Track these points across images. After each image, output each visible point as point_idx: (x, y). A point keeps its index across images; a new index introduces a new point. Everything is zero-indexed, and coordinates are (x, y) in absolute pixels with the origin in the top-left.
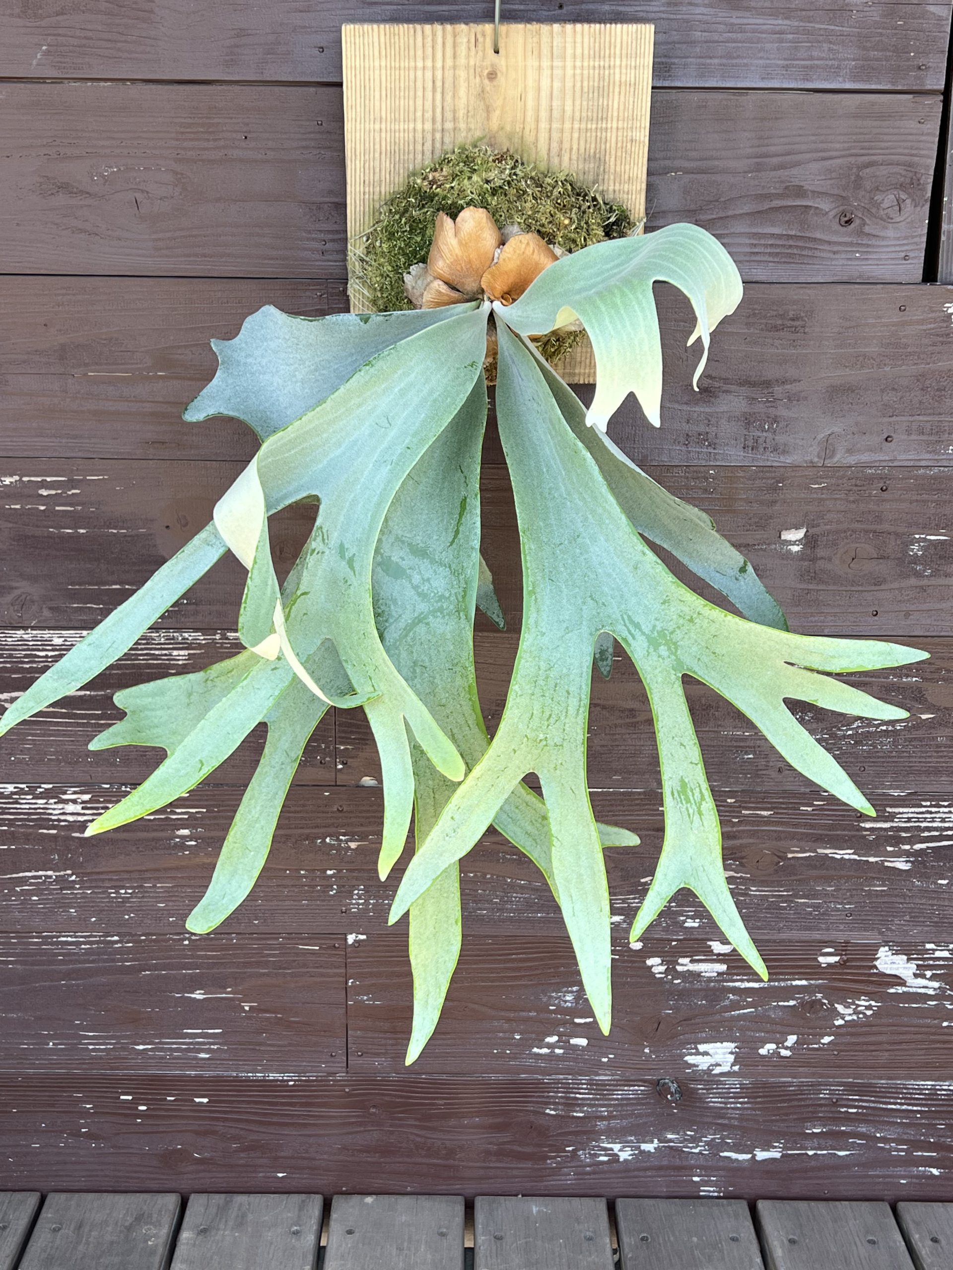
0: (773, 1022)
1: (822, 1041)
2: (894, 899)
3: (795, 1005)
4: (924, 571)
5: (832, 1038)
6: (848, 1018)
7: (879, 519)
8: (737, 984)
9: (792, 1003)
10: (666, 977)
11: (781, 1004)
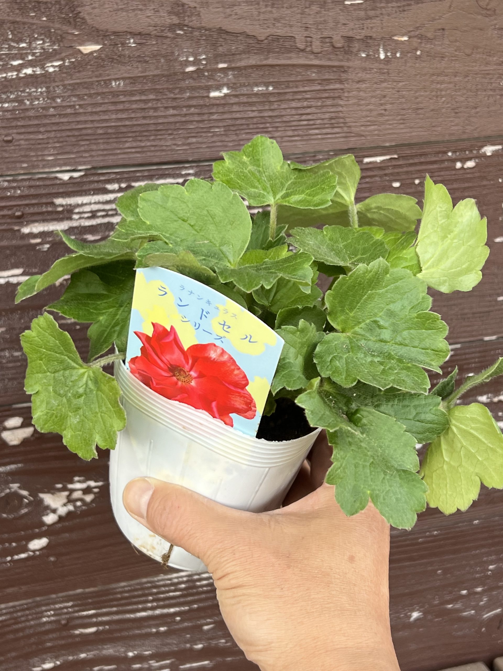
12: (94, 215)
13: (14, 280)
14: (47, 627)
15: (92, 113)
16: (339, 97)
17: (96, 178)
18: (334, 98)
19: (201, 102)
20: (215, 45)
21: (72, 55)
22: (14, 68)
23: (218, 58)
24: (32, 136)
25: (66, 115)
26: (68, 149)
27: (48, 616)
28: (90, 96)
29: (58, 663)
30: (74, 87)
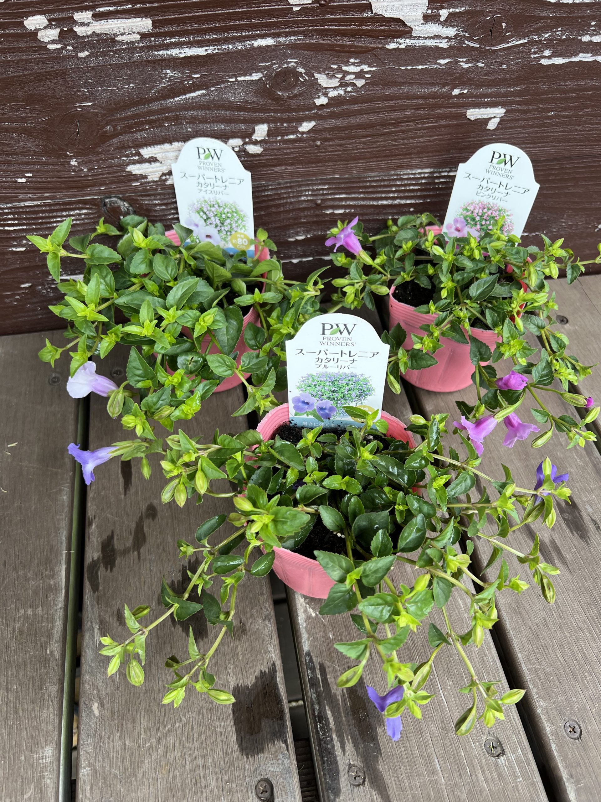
0: (232, 107)
1: (301, 129)
3: (260, 79)
5: (313, 123)
6: (332, 94)
8: (174, 52)
9: (256, 76)
10: (64, 48)
11: (239, 79)
14: (304, 205)
27: (307, 196)
29: (309, 236)
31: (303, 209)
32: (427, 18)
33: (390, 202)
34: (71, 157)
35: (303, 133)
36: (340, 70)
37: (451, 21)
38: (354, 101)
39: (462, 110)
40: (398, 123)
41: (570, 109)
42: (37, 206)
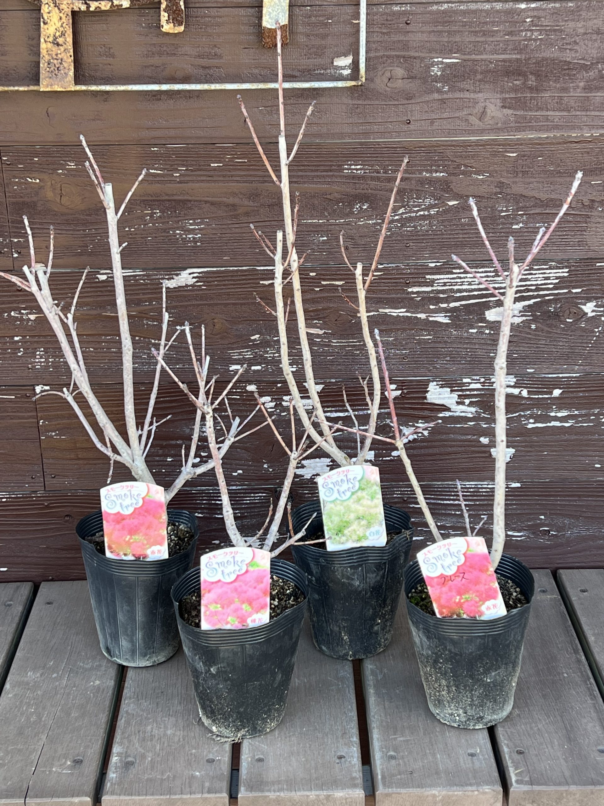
1: (393, 454)
2: (437, 345)
4: (443, 87)
6: (411, 438)
7: (406, 46)
10: (276, 411)
12: (445, 284)
13: (401, 314)
14: (396, 500)
15: (450, 234)
16: (585, 231)
17: (448, 266)
18: (581, 231)
19: (508, 230)
20: (518, 203)
21: (443, 206)
22: (414, 212)
23: (518, 209)
24: (419, 244)
25: (437, 235)
26: (436, 251)
27: (397, 495)
28: (450, 226)
30: (443, 221)
31: (396, 503)
32: (458, 403)
33: (452, 502)
34: (265, 463)
35: (394, 457)
36: (413, 426)
37: (471, 404)
38: (422, 441)
39: (488, 449)
40: (449, 454)
41: (556, 451)
42: (239, 489)
